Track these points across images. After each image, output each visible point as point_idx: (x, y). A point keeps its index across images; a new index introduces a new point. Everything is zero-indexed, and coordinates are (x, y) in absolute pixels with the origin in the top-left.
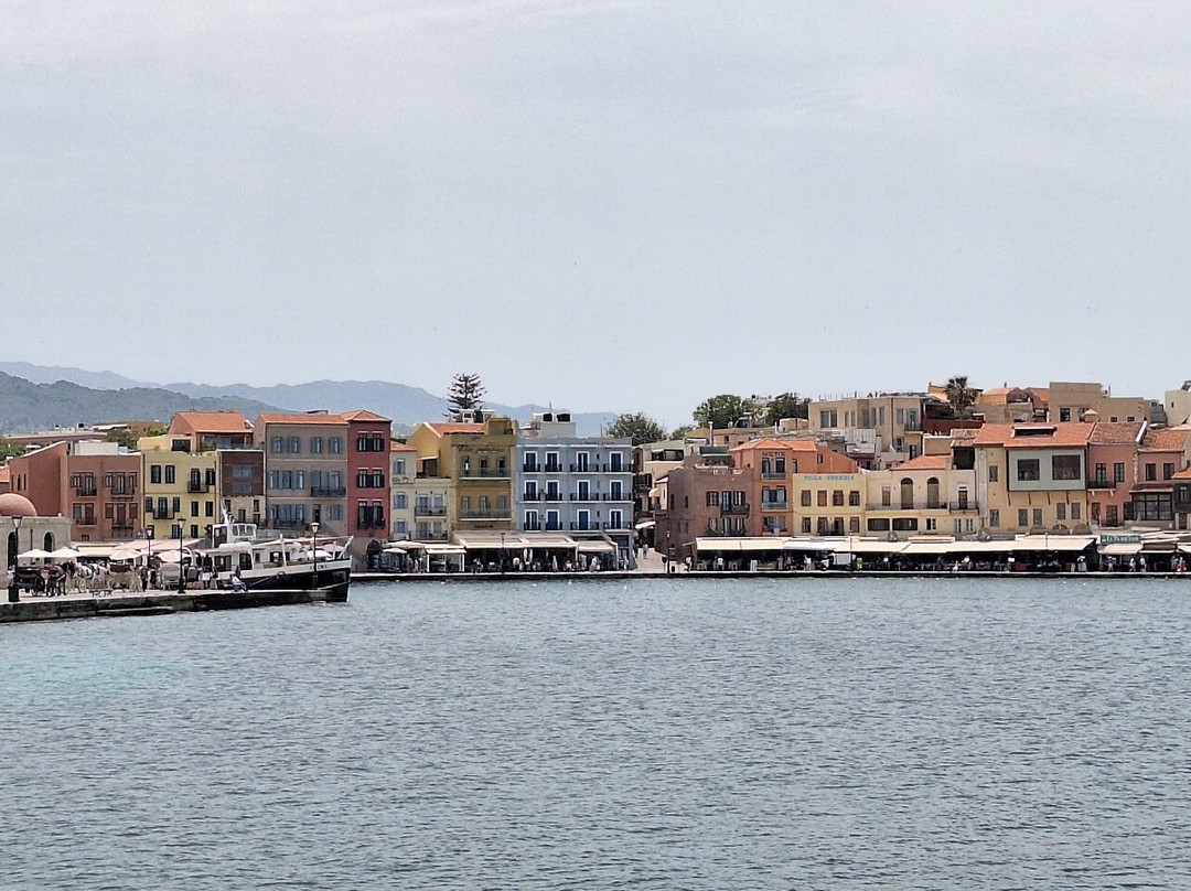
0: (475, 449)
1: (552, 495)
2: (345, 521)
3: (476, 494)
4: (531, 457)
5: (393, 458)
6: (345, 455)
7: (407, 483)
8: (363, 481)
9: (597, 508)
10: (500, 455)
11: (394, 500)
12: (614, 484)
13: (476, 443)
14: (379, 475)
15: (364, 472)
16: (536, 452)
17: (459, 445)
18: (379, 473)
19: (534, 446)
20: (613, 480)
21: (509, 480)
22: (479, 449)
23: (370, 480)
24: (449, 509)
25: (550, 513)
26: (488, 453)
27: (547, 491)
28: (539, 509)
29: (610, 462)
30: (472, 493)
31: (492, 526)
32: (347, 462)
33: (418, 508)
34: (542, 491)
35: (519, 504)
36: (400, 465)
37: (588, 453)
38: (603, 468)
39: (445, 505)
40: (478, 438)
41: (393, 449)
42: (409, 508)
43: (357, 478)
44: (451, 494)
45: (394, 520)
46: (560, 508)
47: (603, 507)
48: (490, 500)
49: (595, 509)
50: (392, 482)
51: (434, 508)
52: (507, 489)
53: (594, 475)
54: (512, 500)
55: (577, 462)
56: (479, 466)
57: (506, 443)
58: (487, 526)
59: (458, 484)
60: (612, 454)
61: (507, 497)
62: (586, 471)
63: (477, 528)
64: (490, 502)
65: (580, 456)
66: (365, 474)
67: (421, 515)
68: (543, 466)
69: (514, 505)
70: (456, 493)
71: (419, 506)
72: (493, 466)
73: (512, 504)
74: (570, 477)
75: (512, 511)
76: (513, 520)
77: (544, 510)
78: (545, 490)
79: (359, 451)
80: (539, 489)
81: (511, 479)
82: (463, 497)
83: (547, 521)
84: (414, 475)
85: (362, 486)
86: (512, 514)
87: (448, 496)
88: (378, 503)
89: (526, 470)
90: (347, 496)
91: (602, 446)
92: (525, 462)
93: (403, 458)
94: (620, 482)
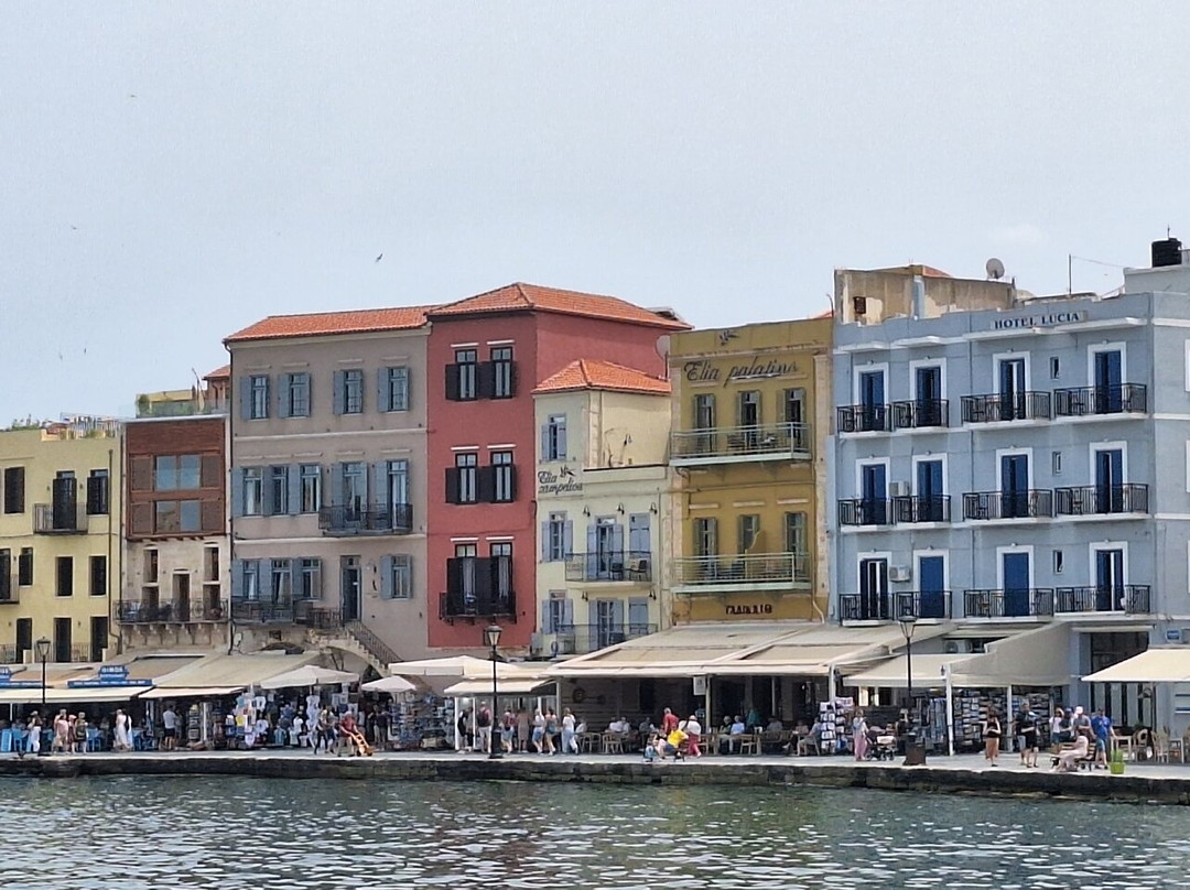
0: (725, 371)
1: (930, 506)
2: (420, 603)
3: (727, 510)
4: (872, 383)
5: (543, 412)
6: (421, 412)
7: (567, 487)
8: (468, 485)
9: (1054, 541)
10: (790, 386)
11: (542, 538)
12: (1103, 457)
13: (727, 352)
14: (507, 465)
15: (472, 459)
16: (883, 367)
17: (688, 364)
18: (507, 459)
19: (878, 346)
20: (1099, 444)
21: (809, 461)
22: (735, 371)
23: (486, 479)
24: (666, 557)
25: (923, 560)
26: (758, 380)
27: (915, 493)
28: (893, 551)
29: (1091, 382)
30: (720, 506)
31: (769, 610)
32: (428, 432)
33: (595, 556)
34: (901, 493)
35: (841, 537)
36: (555, 433)
37: (1026, 355)
38: (1069, 403)
39: (654, 548)
40: (732, 336)
41: (541, 388)
42: (575, 557)
43: (453, 476)
44: (670, 513)
45: (543, 596)
46: (951, 546)
47: (1071, 536)
48: (765, 525)
49: (1049, 546)
50: (538, 485)
51: (627, 556)
52: (806, 490)
53: (1046, 428)
54: (820, 523)
55: (996, 390)
56: (737, 421)
57: (802, 345)
58: (755, 607)
59: (686, 481)
60: (1097, 354)
61: (806, 514)
62: (1022, 416)
63: (733, 615)
64: (764, 533)
65: (1006, 367)
66: (474, 464)
67: (598, 579)
68: (901, 409)
69: (823, 540)
70: (680, 508)
71: (595, 551)
72: (771, 420)
73: (819, 535)
74: (977, 439)
75: (822, 559)
76: (823, 586)
77: (908, 554)
78: (909, 489)
79: (459, 399)
80: (895, 486)
81: (818, 458)
82: (701, 520)
83: (916, 587)
84: (586, 460)
85: (468, 499)
86: (822, 568)
87: (663, 517)
88: (507, 548)
89: (859, 424)
90: (425, 529)
91: (1059, 328)
92: (857, 402)
93: (562, 412)
94: (1121, 451)
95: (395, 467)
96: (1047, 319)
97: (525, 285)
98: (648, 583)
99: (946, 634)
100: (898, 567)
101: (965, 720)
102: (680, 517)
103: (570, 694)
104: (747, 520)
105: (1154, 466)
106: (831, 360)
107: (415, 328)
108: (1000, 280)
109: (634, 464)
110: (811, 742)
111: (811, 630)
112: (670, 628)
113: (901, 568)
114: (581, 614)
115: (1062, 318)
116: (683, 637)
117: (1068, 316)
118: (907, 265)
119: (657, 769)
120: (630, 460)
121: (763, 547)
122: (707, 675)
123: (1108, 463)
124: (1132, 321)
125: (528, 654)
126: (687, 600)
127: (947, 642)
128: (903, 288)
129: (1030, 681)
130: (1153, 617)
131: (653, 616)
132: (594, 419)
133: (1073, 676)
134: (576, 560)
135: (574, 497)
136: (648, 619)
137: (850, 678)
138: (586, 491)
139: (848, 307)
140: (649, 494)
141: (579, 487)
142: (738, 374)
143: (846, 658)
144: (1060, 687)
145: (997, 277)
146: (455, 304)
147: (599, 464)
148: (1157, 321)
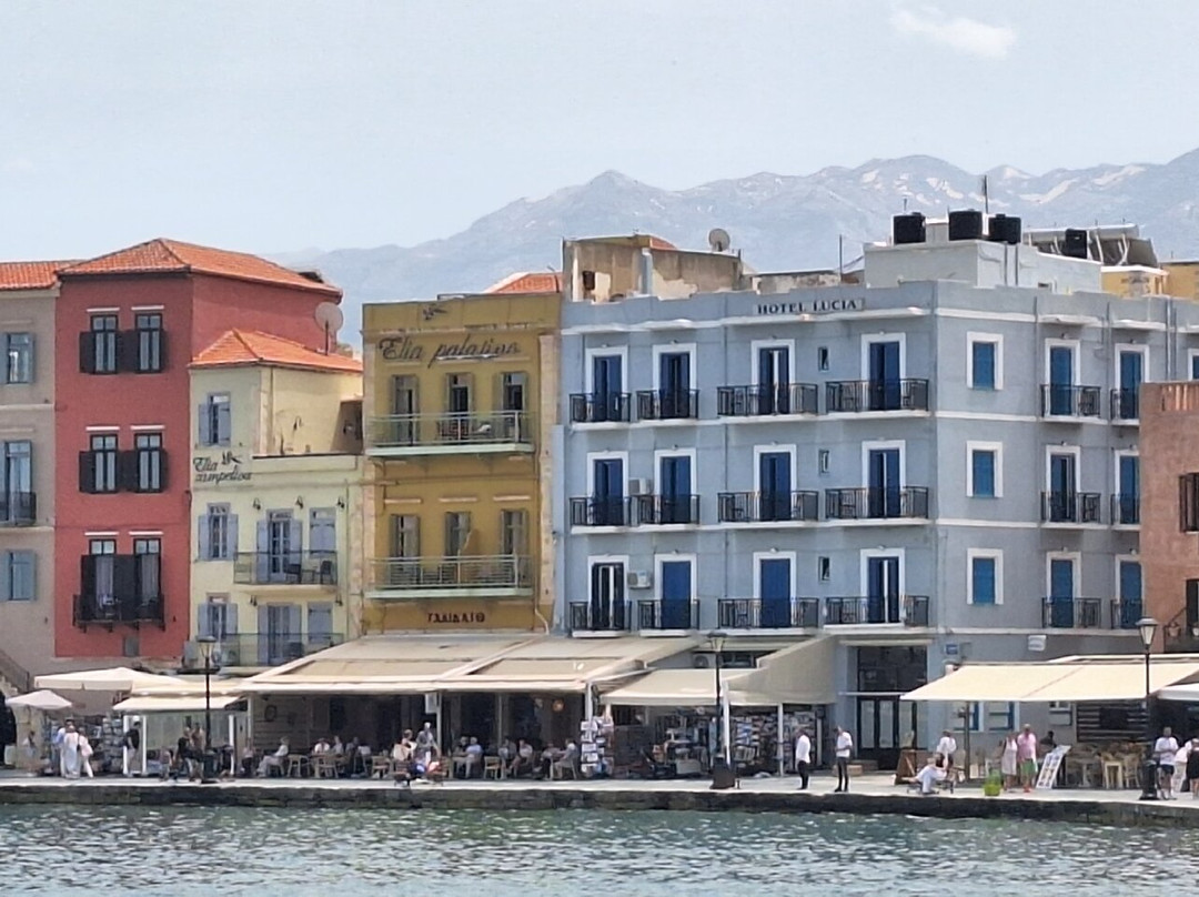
0: (431, 348)
1: (676, 504)
2: (45, 606)
3: (431, 506)
4: (607, 370)
5: (200, 391)
6: (48, 386)
7: (231, 476)
8: (105, 472)
9: (821, 547)
10: (508, 369)
11: (198, 535)
12: (877, 457)
13: (433, 328)
14: (155, 449)
15: (110, 442)
16: (622, 351)
17: (383, 341)
18: (155, 442)
19: (618, 328)
20: (875, 442)
21: (533, 453)
22: (442, 351)
23: (128, 466)
24: (356, 558)
25: (666, 566)
26: (471, 361)
27: (657, 491)
28: (630, 556)
29: (865, 375)
30: (422, 502)
31: (481, 618)
32: (56, 409)
33: (266, 557)
34: (643, 491)
35: (569, 538)
36: (215, 414)
37: (790, 344)
38: (840, 397)
39: (340, 546)
40: (437, 311)
41: (198, 361)
42: (240, 557)
43: (87, 462)
44: (360, 508)
45: (198, 599)
46: (699, 550)
47: (840, 542)
48: (478, 524)
49: (814, 552)
50: (193, 473)
51: (306, 556)
52: (529, 485)
53: (813, 423)
54: (544, 523)
55: (755, 380)
56: (445, 406)
57: (526, 324)
58: (465, 616)
59: (381, 474)
60: (872, 345)
61: (527, 512)
62: (785, 411)
63: (438, 624)
64: (477, 533)
65: (766, 356)
66: (113, 446)
67: (269, 582)
68: (645, 399)
69: (547, 541)
70: (372, 502)
71: (266, 550)
72: (485, 407)
73: (544, 536)
74: (732, 434)
75: (547, 563)
76: (547, 592)
77: (649, 559)
78: (650, 485)
79: (94, 372)
80: (635, 485)
81: (543, 449)
82: (397, 516)
83: (657, 595)
84: (256, 445)
85: (105, 487)
86: (546, 573)
87: (350, 512)
88: (154, 545)
89: (590, 414)
90: (53, 521)
91: (832, 315)
92: (589, 389)
93: (227, 389)
94: (898, 451)
95: (13, 449)
96: (819, 305)
97: (169, 241)
98: (331, 587)
99: (697, 647)
100: (638, 573)
101: (739, 742)
102: (373, 513)
103: (263, 710)
104: (454, 518)
105: (935, 467)
106: (559, 341)
107: (42, 288)
108: (724, 253)
109: (313, 452)
110: (567, 765)
111: (536, 642)
112: (359, 637)
113: (643, 574)
114: (247, 622)
115: (836, 305)
116: (377, 649)
117: (844, 303)
118: (631, 235)
119: (417, 795)
120: (308, 447)
121: (475, 549)
122: (437, 691)
123: (883, 464)
124: (915, 311)
125: (180, 666)
126: (381, 606)
127: (696, 656)
128: (631, 261)
129: (800, 699)
130: (931, 630)
131: (338, 623)
132: (264, 398)
133: (841, 693)
134: (242, 560)
135: (241, 489)
136: (331, 628)
137: (609, 695)
138: (255, 480)
139: (577, 282)
140: (334, 485)
141: (247, 476)
142: (446, 353)
143: (601, 673)
144: (823, 706)
145: (721, 250)
146: (89, 262)
147: (268, 451)
148: (941, 312)
